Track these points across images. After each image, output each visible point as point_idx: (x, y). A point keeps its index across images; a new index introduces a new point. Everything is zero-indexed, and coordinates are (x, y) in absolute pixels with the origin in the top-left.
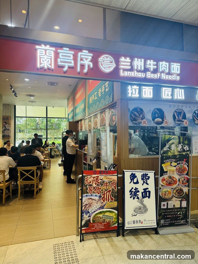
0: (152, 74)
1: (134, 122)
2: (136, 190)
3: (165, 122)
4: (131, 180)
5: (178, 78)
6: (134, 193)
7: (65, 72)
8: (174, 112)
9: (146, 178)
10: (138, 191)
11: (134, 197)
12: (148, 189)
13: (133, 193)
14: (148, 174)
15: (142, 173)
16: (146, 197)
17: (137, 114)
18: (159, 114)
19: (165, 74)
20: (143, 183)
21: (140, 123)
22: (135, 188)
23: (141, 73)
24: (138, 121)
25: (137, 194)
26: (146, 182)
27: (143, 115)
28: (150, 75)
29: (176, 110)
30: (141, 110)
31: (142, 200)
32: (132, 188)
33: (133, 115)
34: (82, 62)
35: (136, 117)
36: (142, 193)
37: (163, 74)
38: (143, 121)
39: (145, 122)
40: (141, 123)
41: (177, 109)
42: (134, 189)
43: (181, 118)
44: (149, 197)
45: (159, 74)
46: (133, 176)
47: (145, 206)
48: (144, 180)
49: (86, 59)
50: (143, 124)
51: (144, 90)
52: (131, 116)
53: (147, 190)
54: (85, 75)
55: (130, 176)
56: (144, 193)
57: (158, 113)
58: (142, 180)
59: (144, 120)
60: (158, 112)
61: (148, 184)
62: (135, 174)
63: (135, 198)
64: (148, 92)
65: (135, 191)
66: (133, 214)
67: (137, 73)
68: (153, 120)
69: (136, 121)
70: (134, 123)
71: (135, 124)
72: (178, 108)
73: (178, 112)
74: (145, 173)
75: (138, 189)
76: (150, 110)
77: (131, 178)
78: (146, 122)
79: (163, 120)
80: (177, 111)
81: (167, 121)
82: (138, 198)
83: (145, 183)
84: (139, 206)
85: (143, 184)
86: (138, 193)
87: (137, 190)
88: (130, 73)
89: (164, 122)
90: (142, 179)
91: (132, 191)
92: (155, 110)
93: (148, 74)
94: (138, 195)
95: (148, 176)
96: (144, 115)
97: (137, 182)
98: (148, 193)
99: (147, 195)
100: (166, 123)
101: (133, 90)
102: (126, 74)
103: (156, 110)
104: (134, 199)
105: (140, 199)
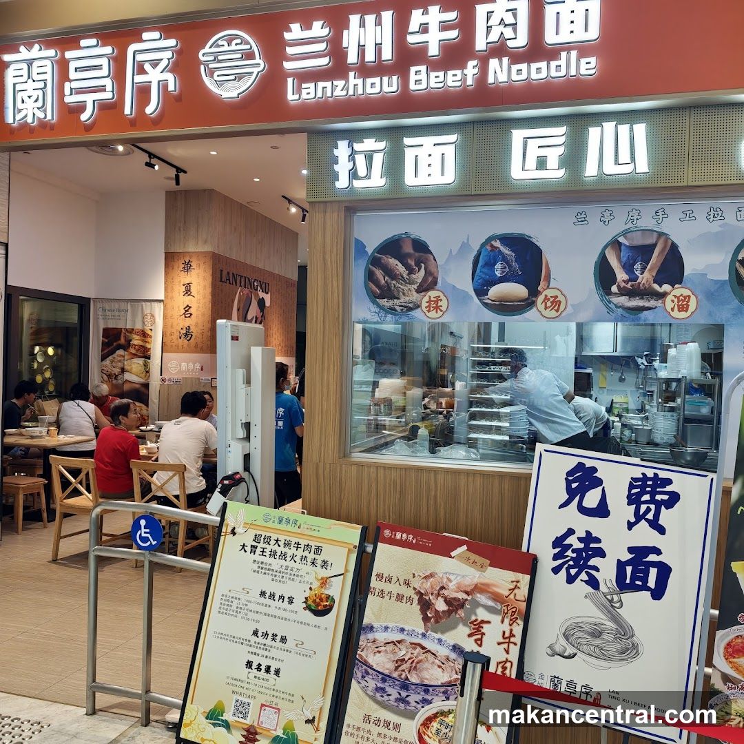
0: (433, 74)
1: (385, 302)
2: (587, 546)
3: (546, 299)
4: (571, 493)
5: (588, 67)
6: (574, 555)
7: (88, 128)
8: (606, 247)
9: (658, 497)
10: (601, 553)
11: (573, 572)
12: (657, 551)
13: (569, 553)
14: (669, 482)
15: (638, 473)
16: (639, 589)
17: (401, 269)
18: (514, 264)
19: (505, 60)
20: (633, 520)
21: (410, 309)
22: (584, 535)
23: (377, 80)
24: (403, 299)
25: (592, 562)
26: (650, 516)
27: (428, 273)
28: (423, 76)
29: (620, 235)
30: (421, 247)
31: (616, 598)
32: (571, 532)
33: (379, 273)
34: (139, 79)
35: (394, 282)
36: (621, 566)
37: (493, 63)
38: (426, 299)
39: (436, 302)
40: (418, 306)
41: (625, 233)
42: (580, 539)
43: (645, 278)
44: (658, 593)
45: (472, 63)
46: (582, 480)
47: (624, 632)
48: (643, 508)
49: (155, 63)
50: (429, 311)
51: (409, 155)
52: (370, 276)
53: (652, 558)
54: (153, 123)
55: (569, 474)
56: (629, 569)
57: (505, 259)
58: (629, 504)
59: (433, 294)
60: (506, 251)
61: (662, 530)
62: (594, 470)
63: (580, 578)
64: (430, 160)
65: (582, 546)
66: (558, 649)
67: (360, 81)
68: (481, 292)
69: (392, 297)
70: (381, 308)
71: (387, 312)
72: (630, 225)
73: (632, 248)
74: (656, 475)
75: (598, 540)
76: (465, 246)
77: (568, 483)
78: (444, 304)
79: (534, 292)
80: (621, 239)
81: (556, 297)
82: (593, 583)
83: (647, 520)
84: (594, 620)
85: (630, 526)
86: (594, 562)
87: (592, 545)
88: (328, 84)
89: (541, 299)
90: (633, 500)
91: (566, 542)
92: (492, 246)
93: (413, 77)
94: (597, 569)
95: (668, 488)
96: (432, 269)
97: (602, 510)
98: (653, 572)
99: (645, 580)
100: (549, 304)
101: (360, 160)
102: (310, 92)
103: (497, 244)
104: (571, 580)
105: (603, 588)
